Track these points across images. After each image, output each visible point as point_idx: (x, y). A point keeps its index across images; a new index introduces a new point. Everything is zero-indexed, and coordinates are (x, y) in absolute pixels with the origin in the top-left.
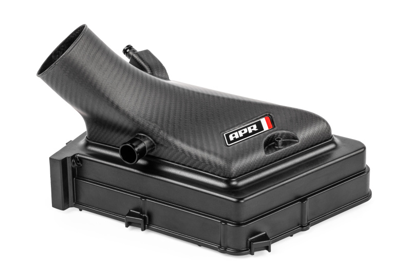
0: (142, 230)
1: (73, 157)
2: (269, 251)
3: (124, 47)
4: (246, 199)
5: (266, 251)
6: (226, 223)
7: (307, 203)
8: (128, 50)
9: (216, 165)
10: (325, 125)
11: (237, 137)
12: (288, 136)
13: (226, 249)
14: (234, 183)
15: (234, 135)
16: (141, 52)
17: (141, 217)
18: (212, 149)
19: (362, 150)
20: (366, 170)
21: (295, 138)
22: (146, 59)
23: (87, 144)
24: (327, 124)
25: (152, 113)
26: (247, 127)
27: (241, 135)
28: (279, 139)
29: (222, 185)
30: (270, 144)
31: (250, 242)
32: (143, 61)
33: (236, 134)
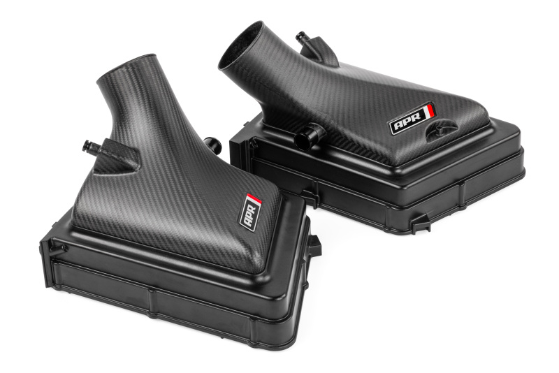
0: (315, 209)
1: (251, 140)
2: (429, 231)
3: (297, 33)
4: (409, 186)
5: (426, 231)
6: (390, 206)
7: (465, 186)
8: (301, 37)
9: (382, 155)
10: (483, 110)
11: (401, 126)
12: (448, 124)
13: (390, 229)
14: (398, 171)
15: (398, 124)
16: (313, 40)
17: (313, 197)
18: (378, 138)
19: (517, 134)
20: (521, 151)
21: (455, 125)
22: (317, 46)
23: (264, 128)
24: (485, 109)
25: (323, 104)
26: (410, 116)
27: (405, 124)
28: (440, 128)
29: (387, 172)
30: (432, 132)
31: (412, 224)
32: (315, 49)
33: (400, 122)
